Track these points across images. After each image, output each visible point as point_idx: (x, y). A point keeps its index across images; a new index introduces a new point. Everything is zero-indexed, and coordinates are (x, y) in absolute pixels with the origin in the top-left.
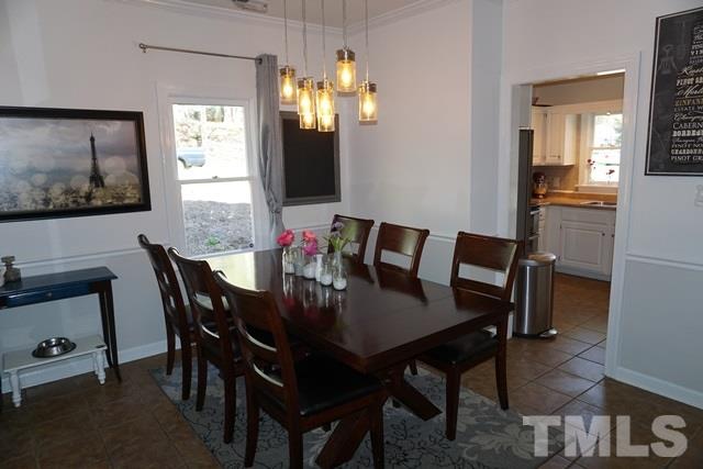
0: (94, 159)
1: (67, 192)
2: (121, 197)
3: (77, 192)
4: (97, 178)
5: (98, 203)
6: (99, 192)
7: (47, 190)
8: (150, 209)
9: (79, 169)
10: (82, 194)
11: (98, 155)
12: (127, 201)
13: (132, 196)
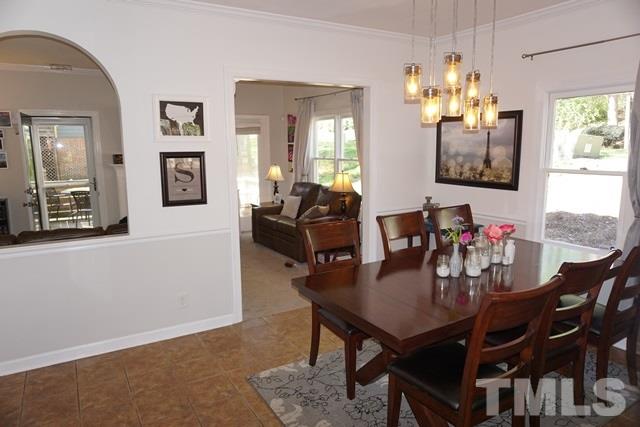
0: (488, 147)
1: (472, 169)
2: (499, 178)
3: (475, 170)
4: (487, 162)
5: (485, 179)
6: (487, 172)
7: (462, 166)
8: (516, 189)
9: (479, 154)
10: (478, 172)
11: (491, 145)
12: (502, 181)
13: (506, 178)
